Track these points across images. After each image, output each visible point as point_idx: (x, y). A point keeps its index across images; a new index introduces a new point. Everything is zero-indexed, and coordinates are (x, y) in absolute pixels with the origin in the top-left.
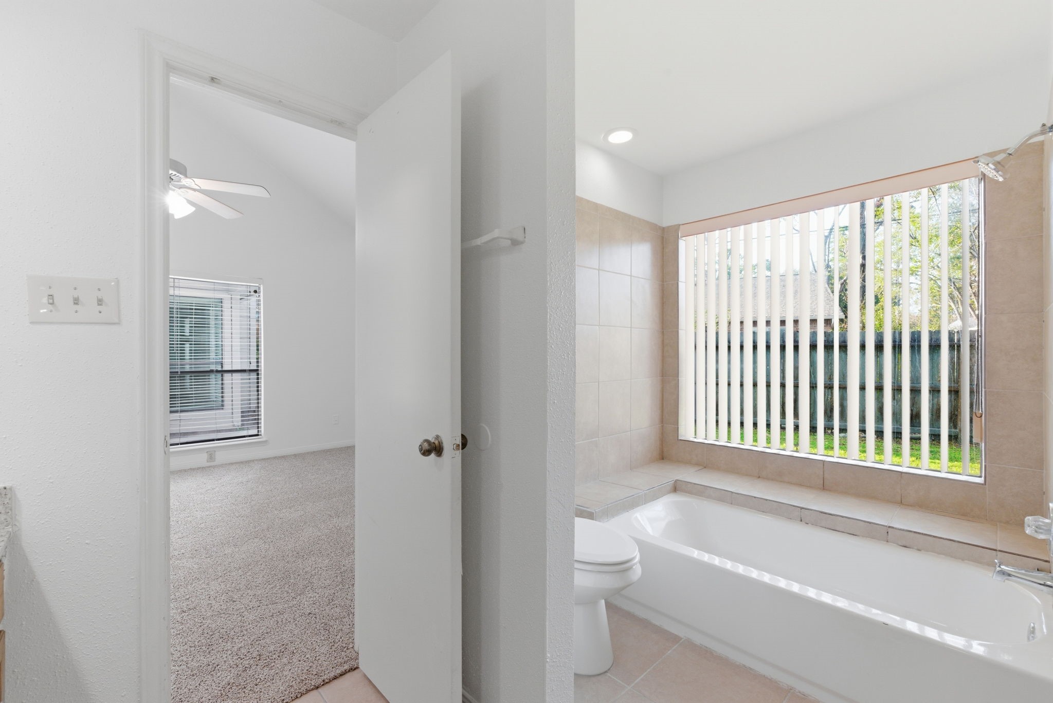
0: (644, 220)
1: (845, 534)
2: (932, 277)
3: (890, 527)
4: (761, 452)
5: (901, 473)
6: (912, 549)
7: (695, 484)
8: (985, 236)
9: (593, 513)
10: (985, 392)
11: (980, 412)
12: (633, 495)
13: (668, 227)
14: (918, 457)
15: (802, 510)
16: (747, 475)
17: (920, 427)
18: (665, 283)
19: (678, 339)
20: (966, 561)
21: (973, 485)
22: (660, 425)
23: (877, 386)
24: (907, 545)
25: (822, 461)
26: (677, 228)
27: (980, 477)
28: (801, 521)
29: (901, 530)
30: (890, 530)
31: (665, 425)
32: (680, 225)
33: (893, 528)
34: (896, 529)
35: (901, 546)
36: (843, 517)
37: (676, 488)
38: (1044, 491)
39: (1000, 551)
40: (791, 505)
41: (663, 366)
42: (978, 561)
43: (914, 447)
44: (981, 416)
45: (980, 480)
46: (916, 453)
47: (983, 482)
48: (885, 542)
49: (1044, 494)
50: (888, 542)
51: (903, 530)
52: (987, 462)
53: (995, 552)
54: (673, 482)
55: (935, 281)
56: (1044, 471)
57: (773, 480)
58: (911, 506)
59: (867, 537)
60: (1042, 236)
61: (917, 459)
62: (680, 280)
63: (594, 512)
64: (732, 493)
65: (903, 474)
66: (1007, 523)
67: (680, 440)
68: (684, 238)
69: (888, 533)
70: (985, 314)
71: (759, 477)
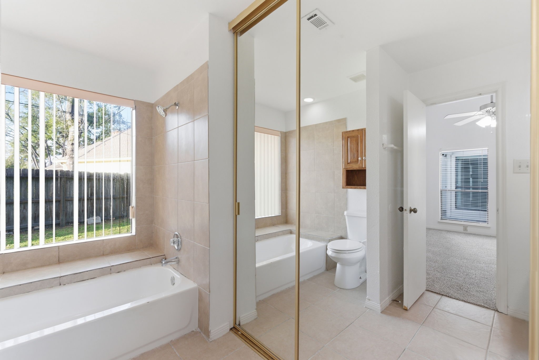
1: (90, 280)
6: (121, 272)
10: (136, 197)
25: (58, 246)
27: (132, 233)
28: (60, 285)
29: (117, 265)
33: (113, 266)
35: (117, 273)
39: (152, 258)
40: (52, 278)
44: (133, 208)
47: (135, 234)
49: (153, 233)
50: (111, 274)
56: (153, 225)
58: (108, 254)
59: (101, 276)
60: (152, 138)
65: (104, 240)
69: (111, 269)
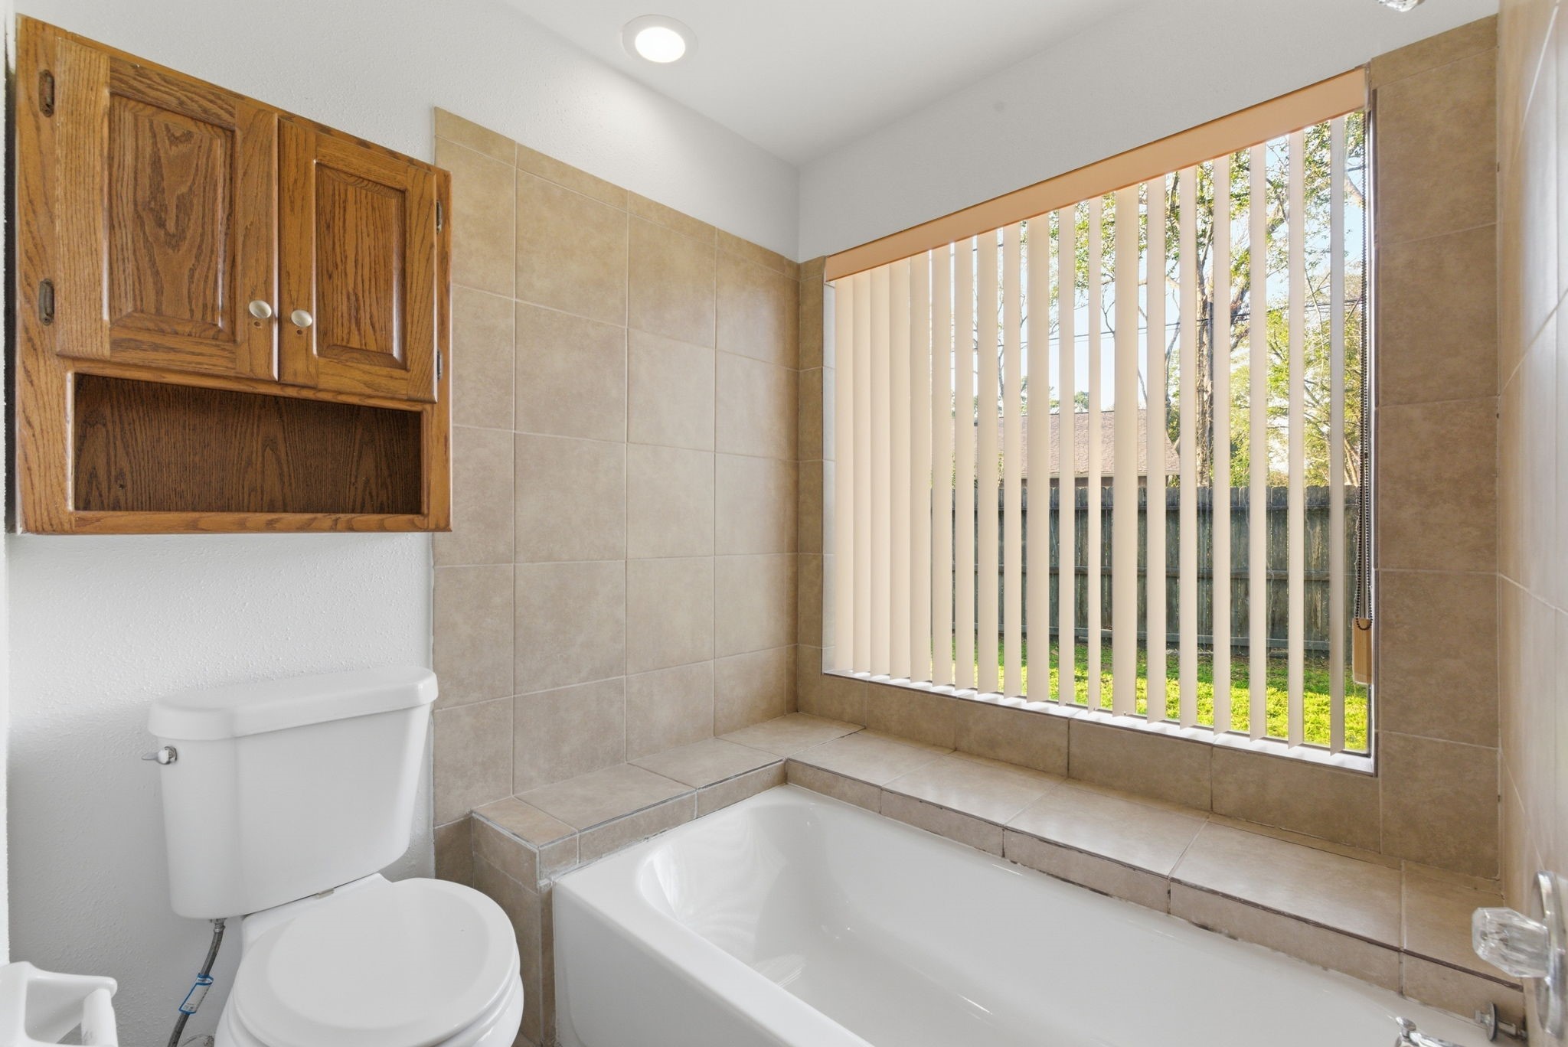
0: (748, 242)
1: (1086, 890)
2: (1310, 418)
3: (1173, 880)
4: (960, 699)
5: (1212, 746)
6: (1218, 935)
7: (819, 768)
8: (1375, 236)
9: (534, 855)
10: (1377, 573)
11: (1367, 618)
12: (665, 801)
13: (806, 263)
14: (1283, 687)
15: (1006, 832)
16: (934, 745)
17: (1286, 637)
18: (801, 371)
19: (822, 479)
20: (1332, 972)
21: (1352, 775)
22: (792, 645)
23: (1237, 574)
24: (1209, 922)
25: (1066, 718)
26: (821, 261)
27: (1368, 756)
28: (1004, 856)
29: (1196, 888)
30: (1174, 887)
31: (800, 645)
32: (825, 258)
33: (1179, 882)
34: (1186, 885)
35: (1196, 925)
36: (1081, 851)
37: (786, 775)
38: (1499, 793)
39: (1408, 953)
41: (797, 530)
42: (1359, 973)
43: (1275, 671)
44: (1369, 627)
45: (1365, 765)
46: (1278, 680)
47: (1371, 770)
48: (1163, 914)
49: (1499, 800)
50: (1169, 913)
51: (1201, 889)
52: (1380, 727)
53: (1396, 954)
54: (782, 762)
55: (1314, 423)
56: (1500, 749)
57: (979, 756)
58: (1230, 817)
59: (1127, 899)
60: (1494, 227)
61: (1278, 690)
62: (825, 364)
63: (537, 851)
64: (881, 789)
65: (1215, 749)
66: (1421, 861)
67: (825, 674)
68: (832, 283)
69: (1169, 892)
70: (1377, 404)
71: (956, 750)
